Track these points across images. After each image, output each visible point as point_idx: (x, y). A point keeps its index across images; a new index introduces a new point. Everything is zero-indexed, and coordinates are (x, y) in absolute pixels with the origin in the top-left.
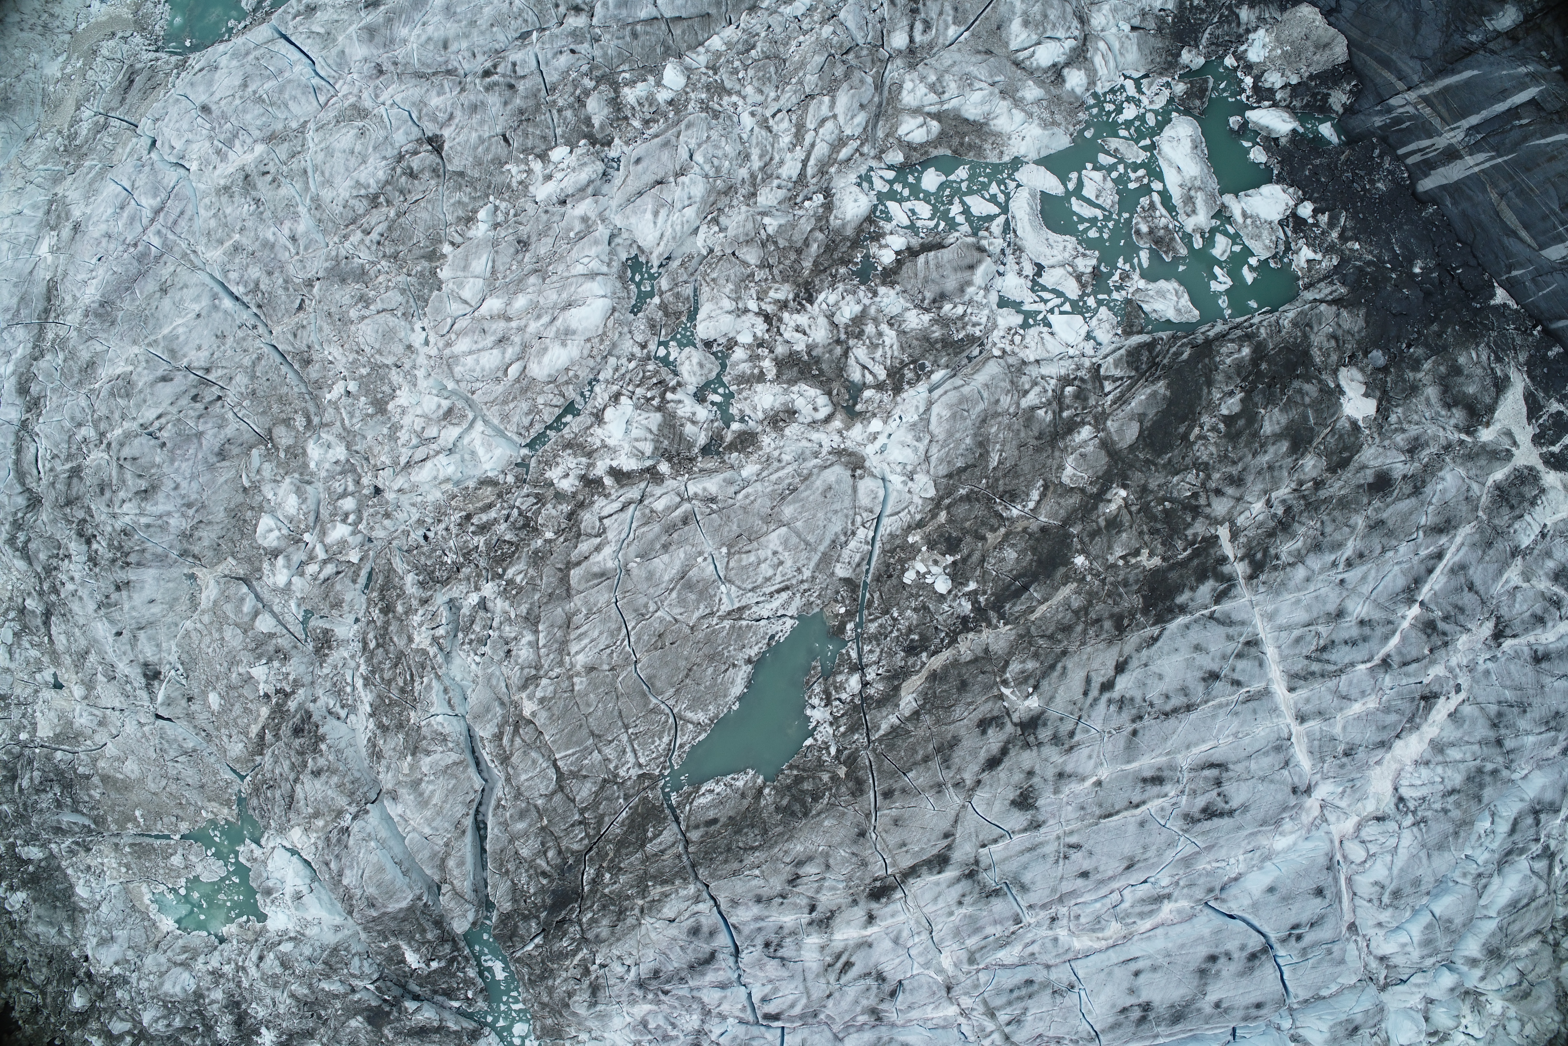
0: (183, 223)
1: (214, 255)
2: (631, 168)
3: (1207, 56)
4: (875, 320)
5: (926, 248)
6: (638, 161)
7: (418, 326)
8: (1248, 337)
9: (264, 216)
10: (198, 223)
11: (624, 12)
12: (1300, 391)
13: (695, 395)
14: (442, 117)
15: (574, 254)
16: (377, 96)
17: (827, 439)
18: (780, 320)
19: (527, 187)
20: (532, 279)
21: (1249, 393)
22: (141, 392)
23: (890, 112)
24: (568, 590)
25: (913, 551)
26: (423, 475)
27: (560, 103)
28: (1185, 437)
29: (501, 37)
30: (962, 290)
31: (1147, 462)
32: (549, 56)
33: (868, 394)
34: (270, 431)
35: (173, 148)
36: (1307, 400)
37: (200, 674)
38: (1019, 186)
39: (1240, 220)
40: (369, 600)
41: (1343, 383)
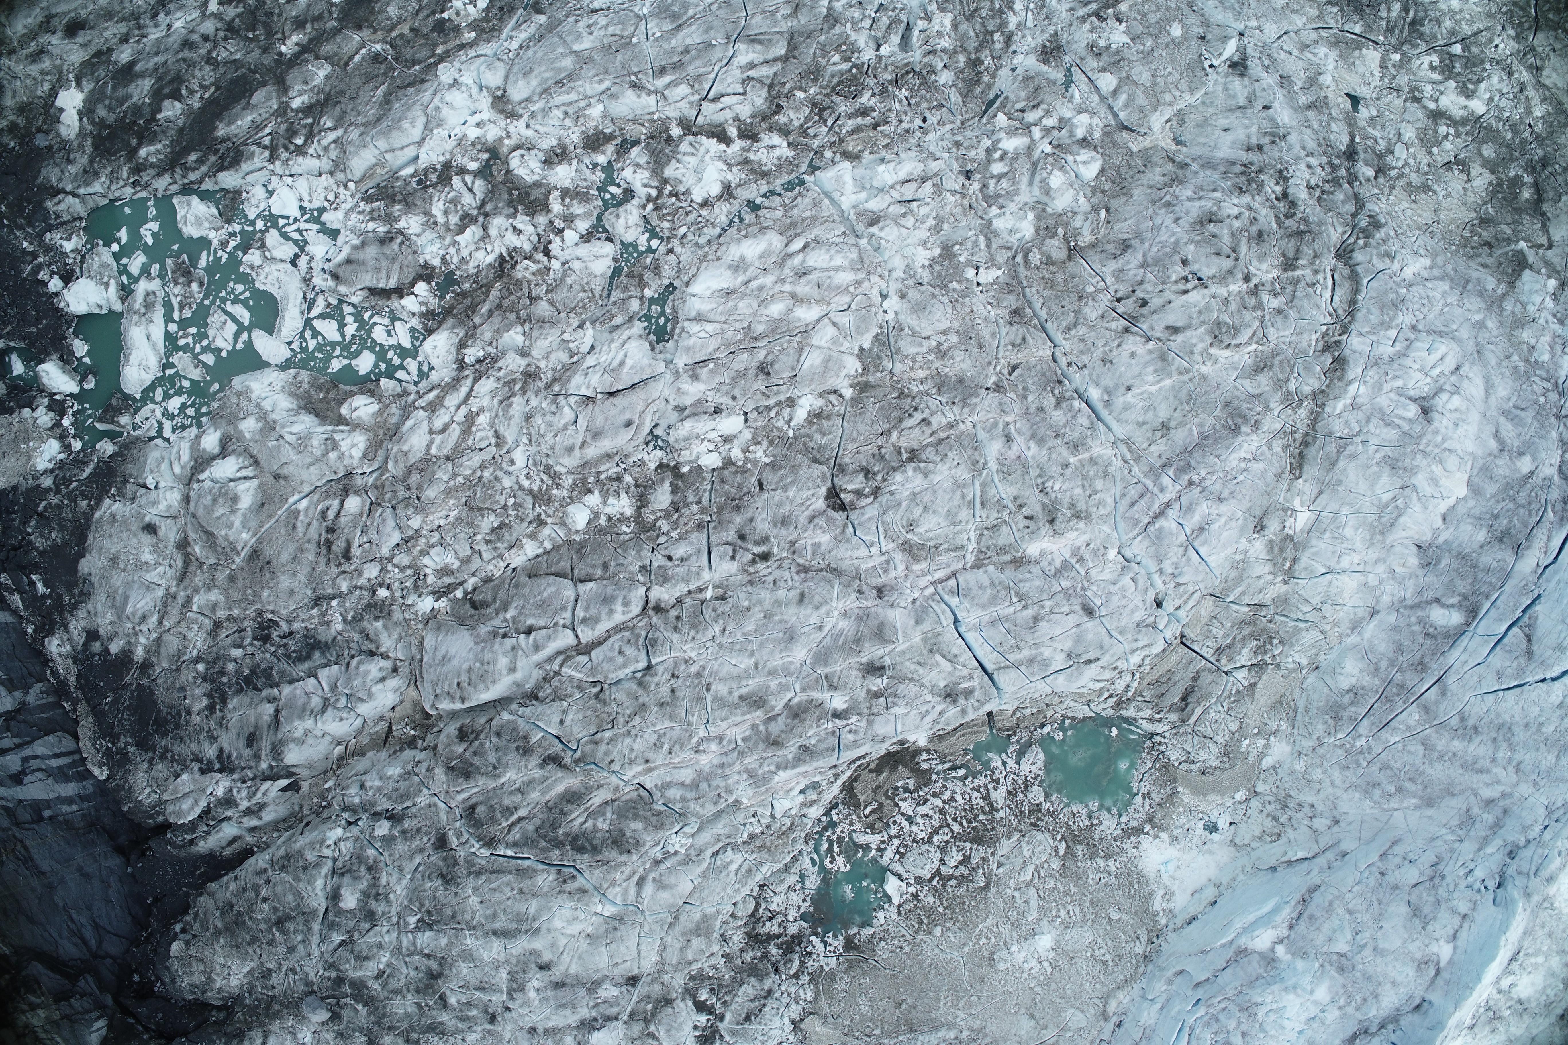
0: (1133, 493)
1: (1100, 449)
2: (636, 418)
3: (94, 450)
4: (448, 229)
5: (385, 294)
6: (628, 424)
7: (890, 316)
8: (138, 169)
9: (1038, 472)
10: (1116, 490)
11: (609, 590)
12: (110, 109)
13: (633, 197)
14: (821, 521)
15: (713, 344)
16: (888, 562)
17: (519, 129)
18: (535, 249)
19: (753, 438)
20: (760, 329)
21: (153, 119)
22: (1203, 323)
23: (381, 432)
24: (792, 39)
25: (473, 26)
26: (910, 166)
27: (695, 508)
28: (217, 90)
29: (742, 595)
30: (364, 244)
31: (255, 72)
32: (694, 558)
33: (473, 166)
34: (1070, 258)
35: (1133, 579)
36: (107, 102)
37: (1187, 55)
38: (289, 344)
39: (112, 281)
40: (994, 75)
41: (77, 124)
